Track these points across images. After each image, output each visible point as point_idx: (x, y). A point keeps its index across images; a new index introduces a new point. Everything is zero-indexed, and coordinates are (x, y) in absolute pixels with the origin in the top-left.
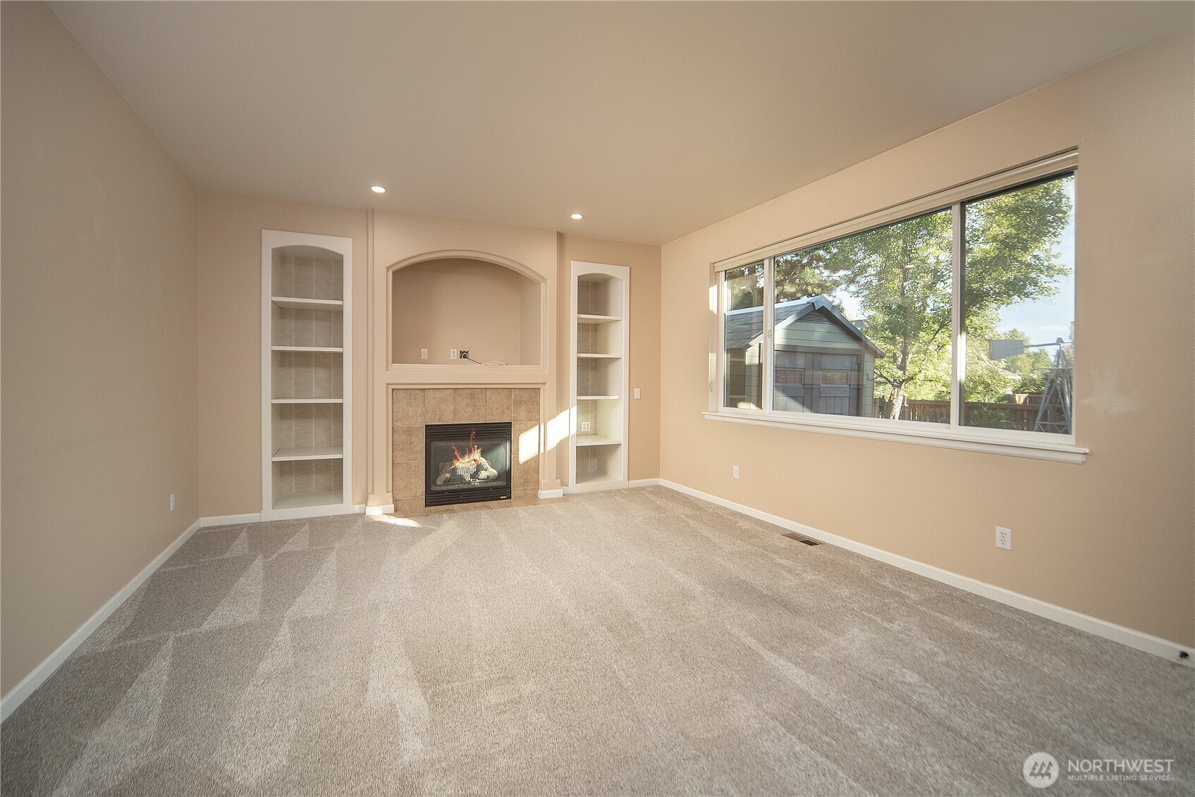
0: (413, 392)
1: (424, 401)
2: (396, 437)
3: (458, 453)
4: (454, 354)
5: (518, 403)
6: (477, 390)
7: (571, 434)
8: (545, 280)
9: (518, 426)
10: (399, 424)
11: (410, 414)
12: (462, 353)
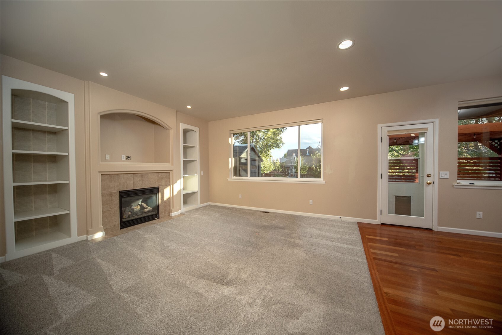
0: (113, 175)
1: (118, 179)
2: (104, 198)
4: (124, 157)
6: (144, 174)
7: (181, 189)
8: (171, 129)
9: (161, 188)
10: (105, 192)
11: (111, 186)
12: (127, 157)
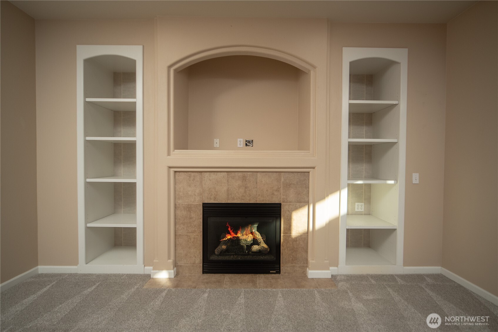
0: (193, 174)
1: (201, 182)
2: (178, 212)
3: (231, 229)
4: (241, 142)
5: (288, 186)
6: (249, 173)
8: (314, 67)
9: (287, 207)
10: (180, 202)
11: (190, 193)
12: (246, 141)
